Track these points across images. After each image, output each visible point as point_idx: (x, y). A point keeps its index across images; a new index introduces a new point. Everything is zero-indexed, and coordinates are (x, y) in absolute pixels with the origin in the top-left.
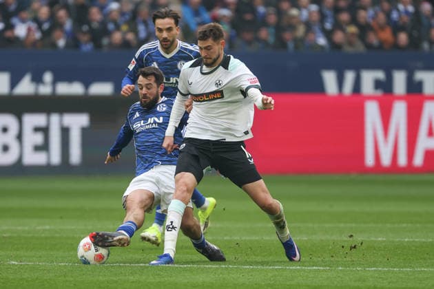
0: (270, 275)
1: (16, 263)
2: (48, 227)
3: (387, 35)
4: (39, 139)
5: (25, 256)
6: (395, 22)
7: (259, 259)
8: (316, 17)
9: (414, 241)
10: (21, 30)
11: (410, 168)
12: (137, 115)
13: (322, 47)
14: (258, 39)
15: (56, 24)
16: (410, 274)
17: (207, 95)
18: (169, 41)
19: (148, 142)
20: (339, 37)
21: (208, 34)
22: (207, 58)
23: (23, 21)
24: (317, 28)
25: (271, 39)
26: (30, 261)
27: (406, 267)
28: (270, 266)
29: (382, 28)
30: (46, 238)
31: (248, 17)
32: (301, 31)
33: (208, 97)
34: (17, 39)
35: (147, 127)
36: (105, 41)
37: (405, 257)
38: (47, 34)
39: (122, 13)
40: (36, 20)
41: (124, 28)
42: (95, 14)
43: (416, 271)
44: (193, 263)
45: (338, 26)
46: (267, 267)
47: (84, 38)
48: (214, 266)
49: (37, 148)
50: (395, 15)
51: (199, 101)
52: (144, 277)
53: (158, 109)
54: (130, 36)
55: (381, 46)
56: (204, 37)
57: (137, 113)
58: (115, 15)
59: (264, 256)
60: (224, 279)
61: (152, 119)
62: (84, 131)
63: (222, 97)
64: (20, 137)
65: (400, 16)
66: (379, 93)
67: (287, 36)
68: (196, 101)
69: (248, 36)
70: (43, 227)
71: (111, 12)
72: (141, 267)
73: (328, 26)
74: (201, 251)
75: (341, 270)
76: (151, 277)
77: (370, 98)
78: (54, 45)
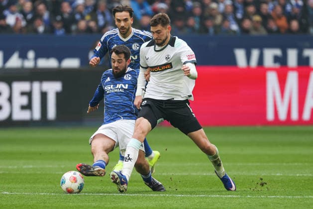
0: (197, 201)
1: (8, 193)
2: (31, 166)
3: (283, 22)
4: (24, 100)
5: (15, 188)
6: (289, 13)
7: (188, 189)
8: (230, 9)
9: (303, 176)
10: (11, 20)
11: (300, 122)
12: (109, 79)
13: (234, 32)
14: (187, 26)
15: (37, 15)
16: (300, 200)
17: (160, 66)
18: (125, 28)
19: (115, 102)
20: (247, 24)
21: (158, 22)
22: (158, 40)
23: (13, 13)
24: (231, 18)
25: (197, 26)
26: (18, 192)
27: (297, 195)
28: (197, 194)
29: (279, 17)
30: (30, 175)
31: (180, 9)
32: (219, 19)
33: (161, 68)
34: (8, 26)
35: (116, 90)
36: (74, 27)
37: (297, 188)
38: (30, 22)
39: (86, 7)
40: (23, 12)
41: (88, 18)
42: (66, 8)
43: (305, 198)
44: (139, 192)
45: (246, 16)
46: (195, 196)
47: (58, 25)
48: (155, 195)
49: (23, 108)
50: (289, 8)
51: (155, 71)
52: (103, 204)
53: (125, 77)
54: (92, 24)
55: (278, 31)
56: (155, 24)
57: (109, 78)
58: (81, 8)
59: (192, 188)
60: (162, 204)
61: (120, 85)
62: (58, 95)
63: (172, 67)
64: (10, 99)
65: (293, 9)
66: (277, 66)
67: (209, 23)
68: (153, 72)
69: (180, 23)
70: (28, 166)
71: (78, 6)
72: (101, 195)
73: (239, 16)
74: (148, 184)
75: (249, 198)
76: (109, 203)
77: (271, 69)
78: (36, 31)
